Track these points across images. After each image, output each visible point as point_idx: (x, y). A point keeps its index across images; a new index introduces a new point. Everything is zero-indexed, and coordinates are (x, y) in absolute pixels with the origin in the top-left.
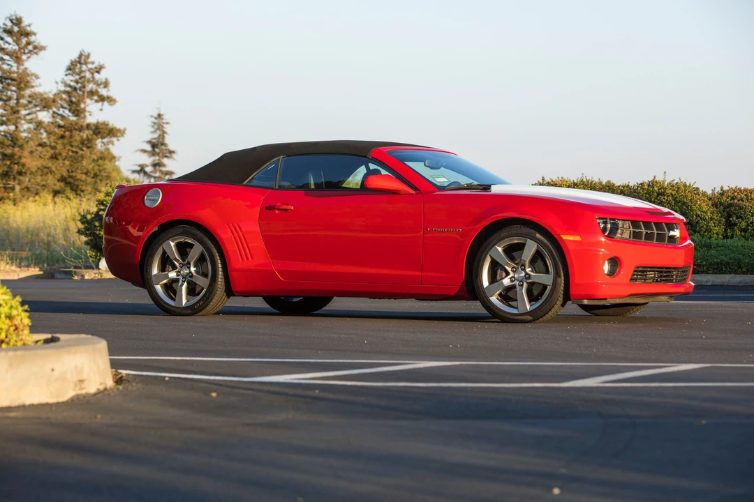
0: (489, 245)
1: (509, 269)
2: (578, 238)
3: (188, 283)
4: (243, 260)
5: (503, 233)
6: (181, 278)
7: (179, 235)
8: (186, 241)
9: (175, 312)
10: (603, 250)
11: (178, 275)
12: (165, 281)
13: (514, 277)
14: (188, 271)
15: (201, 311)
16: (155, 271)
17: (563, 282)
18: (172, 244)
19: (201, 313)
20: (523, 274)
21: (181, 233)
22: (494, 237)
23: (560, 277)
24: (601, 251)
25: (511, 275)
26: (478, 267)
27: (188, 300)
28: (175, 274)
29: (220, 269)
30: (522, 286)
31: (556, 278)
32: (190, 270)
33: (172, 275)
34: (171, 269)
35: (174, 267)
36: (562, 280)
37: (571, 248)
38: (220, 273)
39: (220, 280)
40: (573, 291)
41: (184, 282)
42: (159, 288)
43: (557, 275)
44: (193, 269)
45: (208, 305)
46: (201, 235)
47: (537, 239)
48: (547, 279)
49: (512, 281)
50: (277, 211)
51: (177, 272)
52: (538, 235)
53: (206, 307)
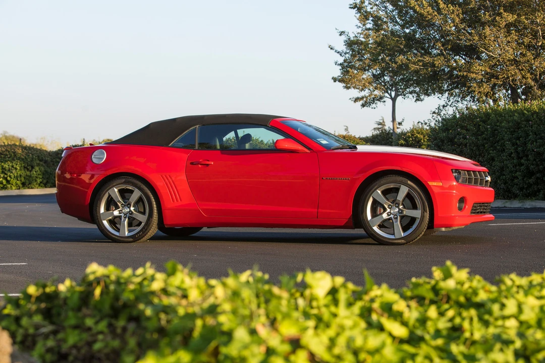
0: (372, 189)
1: (386, 206)
2: (441, 184)
3: (129, 218)
4: (173, 201)
5: (383, 180)
6: (122, 215)
7: (122, 184)
8: (127, 188)
9: (120, 240)
10: (454, 192)
11: (120, 213)
12: (110, 218)
13: (390, 212)
14: (128, 210)
15: (140, 239)
16: (102, 210)
17: (428, 215)
18: (116, 190)
19: (140, 241)
20: (397, 210)
21: (124, 182)
22: (375, 184)
23: (426, 212)
24: (454, 193)
25: (388, 210)
26: (363, 205)
27: (129, 231)
28: (118, 212)
29: (155, 208)
30: (397, 218)
31: (424, 212)
32: (130, 209)
33: (116, 213)
34: (114, 208)
35: (117, 207)
36: (427, 215)
37: (436, 190)
38: (155, 211)
39: (155, 216)
40: (436, 222)
41: (126, 218)
42: (105, 223)
43: (424, 210)
44: (132, 209)
45: (145, 235)
46: (139, 183)
47: (409, 185)
48: (417, 213)
49: (388, 215)
50: (200, 166)
51: (119, 211)
52: (409, 182)
53: (144, 236)
